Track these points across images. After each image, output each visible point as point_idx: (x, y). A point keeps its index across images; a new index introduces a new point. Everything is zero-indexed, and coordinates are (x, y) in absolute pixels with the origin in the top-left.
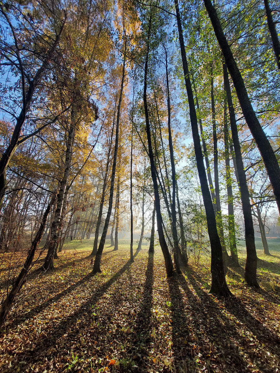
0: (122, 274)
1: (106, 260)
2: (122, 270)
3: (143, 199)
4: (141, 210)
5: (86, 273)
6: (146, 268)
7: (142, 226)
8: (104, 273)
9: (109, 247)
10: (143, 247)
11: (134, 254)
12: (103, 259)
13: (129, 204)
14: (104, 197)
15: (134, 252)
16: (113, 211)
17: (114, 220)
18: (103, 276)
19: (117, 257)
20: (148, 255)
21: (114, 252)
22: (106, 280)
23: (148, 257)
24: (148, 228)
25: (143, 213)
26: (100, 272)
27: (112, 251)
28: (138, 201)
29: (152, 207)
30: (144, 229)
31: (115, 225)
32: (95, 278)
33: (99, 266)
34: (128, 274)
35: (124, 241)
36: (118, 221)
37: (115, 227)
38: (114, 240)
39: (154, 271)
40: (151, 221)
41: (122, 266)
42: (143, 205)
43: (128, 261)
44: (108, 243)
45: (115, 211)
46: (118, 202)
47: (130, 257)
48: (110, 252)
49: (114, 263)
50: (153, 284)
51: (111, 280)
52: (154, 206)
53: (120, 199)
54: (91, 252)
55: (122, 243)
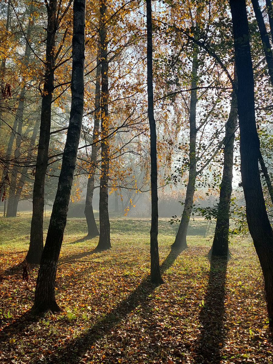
0: (124, 315)
1: (72, 276)
2: (124, 304)
3: (195, 80)
4: (184, 118)
5: (14, 313)
6: (203, 302)
7: (188, 172)
8: (69, 313)
9: (81, 240)
10: (191, 240)
11: (161, 261)
12: (62, 273)
13: (143, 97)
14: (52, 71)
15: (163, 255)
16: (88, 122)
17: (94, 156)
18: (66, 322)
19: (109, 270)
20: (207, 265)
21: (99, 254)
22: (76, 332)
23: (208, 269)
24: (211, 180)
25: (194, 131)
26: (57, 310)
27: (92, 253)
28: (174, 88)
29: (226, 106)
30: (197, 183)
31: (99, 171)
32: (43, 326)
33: (51, 294)
34: (143, 316)
35: (130, 221)
36: (106, 159)
37: (98, 178)
38: (97, 219)
39: (228, 310)
40: (221, 156)
41: (125, 295)
42: (194, 101)
43: (144, 280)
44: (76, 229)
45: (96, 124)
46: (105, 89)
47: (149, 270)
48: (85, 254)
49: (100, 285)
50: (223, 346)
51: (92, 331)
52: (232, 102)
53: (110, 81)
54: (25, 255)
55: (125, 229)
